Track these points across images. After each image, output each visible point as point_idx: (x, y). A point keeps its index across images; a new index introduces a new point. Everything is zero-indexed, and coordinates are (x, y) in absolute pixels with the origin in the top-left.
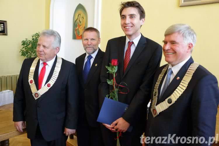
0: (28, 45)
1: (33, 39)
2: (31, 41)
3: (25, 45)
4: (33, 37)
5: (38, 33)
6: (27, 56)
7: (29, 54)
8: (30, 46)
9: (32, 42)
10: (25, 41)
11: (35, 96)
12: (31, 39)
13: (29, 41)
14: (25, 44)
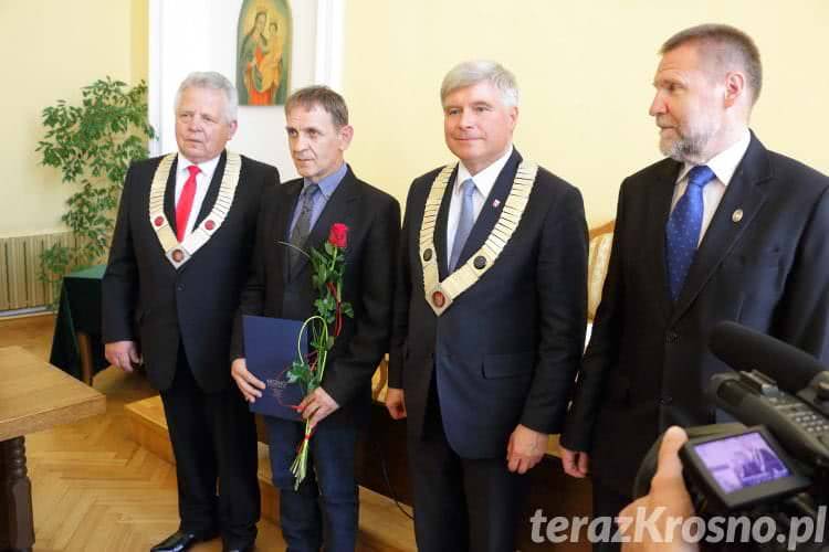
0: (68, 126)
1: (87, 103)
2: (79, 110)
3: (57, 126)
4: (85, 94)
5: (106, 80)
6: (63, 165)
7: (71, 156)
8: (76, 128)
9: (83, 114)
10: (57, 110)
11: (174, 259)
12: (78, 102)
13: (72, 108)
14: (57, 120)
